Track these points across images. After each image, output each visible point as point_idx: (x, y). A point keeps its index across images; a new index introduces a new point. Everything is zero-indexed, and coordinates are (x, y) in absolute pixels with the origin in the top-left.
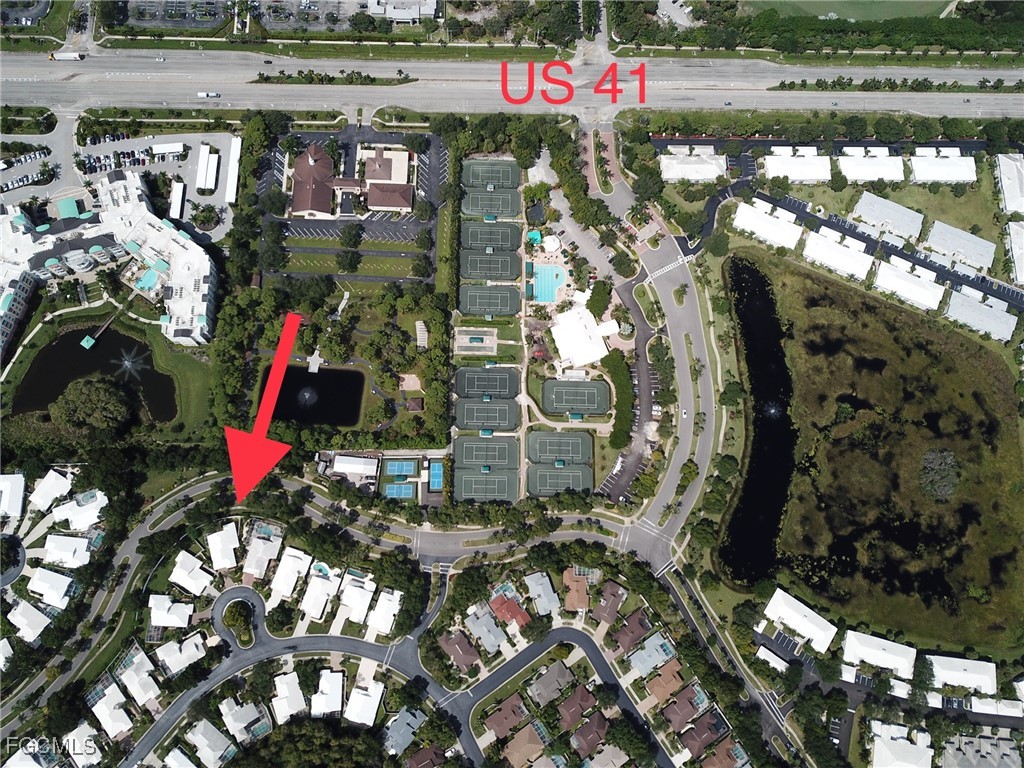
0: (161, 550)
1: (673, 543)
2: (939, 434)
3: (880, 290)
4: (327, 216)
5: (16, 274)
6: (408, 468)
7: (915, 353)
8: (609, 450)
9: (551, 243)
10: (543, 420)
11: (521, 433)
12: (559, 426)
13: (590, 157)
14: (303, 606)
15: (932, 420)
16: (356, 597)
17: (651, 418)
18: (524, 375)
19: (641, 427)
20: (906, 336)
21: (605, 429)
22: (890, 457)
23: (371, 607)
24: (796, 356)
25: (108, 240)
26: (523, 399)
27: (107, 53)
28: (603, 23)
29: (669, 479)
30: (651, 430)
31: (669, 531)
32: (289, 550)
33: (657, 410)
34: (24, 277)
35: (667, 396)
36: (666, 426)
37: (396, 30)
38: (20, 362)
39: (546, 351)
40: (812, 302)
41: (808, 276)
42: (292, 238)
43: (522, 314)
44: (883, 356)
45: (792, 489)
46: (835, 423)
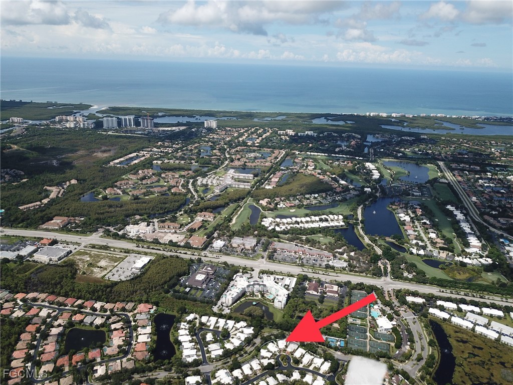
0: (266, 341)
1: (416, 372)
2: (505, 367)
3: (478, 333)
4: (316, 293)
5: (243, 287)
6: (335, 341)
7: (493, 348)
8: (394, 349)
9: (376, 307)
10: (374, 339)
11: (368, 340)
12: (379, 341)
13: (386, 293)
14: (303, 360)
15: (503, 364)
16: (318, 361)
17: (407, 345)
18: (368, 330)
19: (404, 346)
20: (489, 344)
21: (393, 344)
22: (489, 369)
23: (322, 365)
24: (452, 341)
25: (265, 286)
26: (368, 334)
27: (267, 263)
28: (389, 275)
29: (415, 357)
30: (408, 347)
31: (415, 369)
32: (299, 349)
33: (409, 343)
34: (244, 288)
35: (412, 341)
36: (412, 348)
37: (335, 268)
38: (237, 304)
39: (374, 326)
40: (456, 332)
41: (454, 326)
42: (306, 296)
43: (368, 318)
44: (482, 347)
45: (456, 369)
46: (468, 358)
